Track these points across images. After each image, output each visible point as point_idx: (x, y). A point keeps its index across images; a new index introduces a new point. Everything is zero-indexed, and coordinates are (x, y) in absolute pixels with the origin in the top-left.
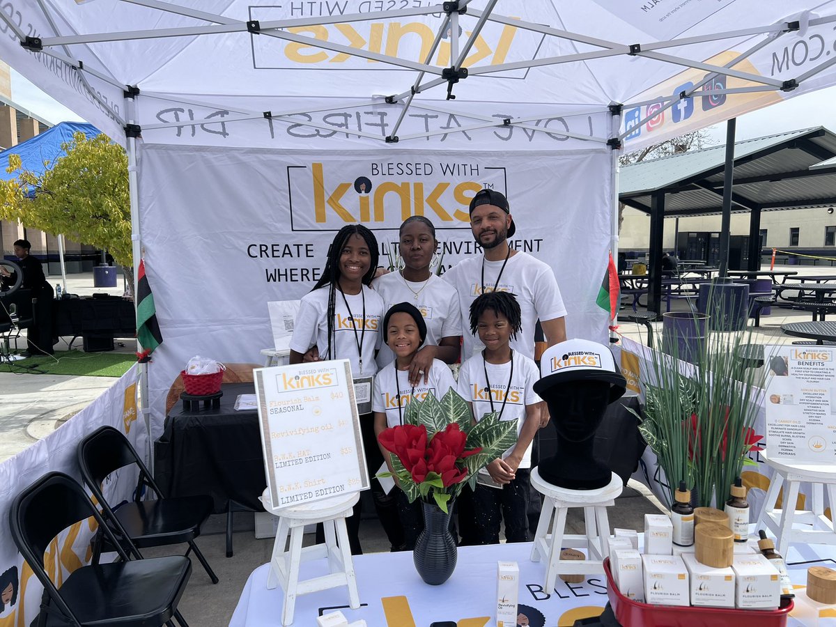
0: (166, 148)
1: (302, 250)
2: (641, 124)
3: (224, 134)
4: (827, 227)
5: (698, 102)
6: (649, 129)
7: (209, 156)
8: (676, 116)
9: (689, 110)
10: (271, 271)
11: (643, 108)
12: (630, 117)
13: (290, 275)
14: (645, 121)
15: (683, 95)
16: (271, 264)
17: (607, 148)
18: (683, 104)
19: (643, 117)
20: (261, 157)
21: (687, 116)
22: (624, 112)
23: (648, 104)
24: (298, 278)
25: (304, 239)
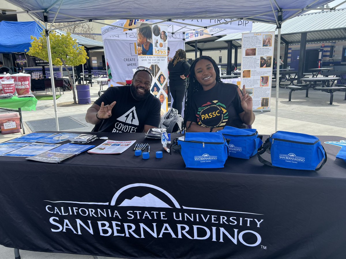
0: (109, 40)
1: (133, 59)
2: (189, 37)
3: (118, 37)
4: (219, 57)
5: (199, 34)
6: (191, 38)
7: (116, 41)
8: (195, 36)
9: (198, 36)
10: (128, 64)
11: (189, 34)
12: (187, 35)
13: (131, 65)
14: (190, 36)
15: (197, 33)
16: (128, 62)
17: (183, 40)
18: (196, 34)
19: (189, 36)
20: (126, 41)
21: (197, 37)
22: (185, 34)
23: (190, 33)
24: (133, 65)
25: (133, 57)
